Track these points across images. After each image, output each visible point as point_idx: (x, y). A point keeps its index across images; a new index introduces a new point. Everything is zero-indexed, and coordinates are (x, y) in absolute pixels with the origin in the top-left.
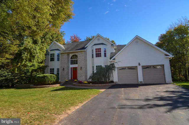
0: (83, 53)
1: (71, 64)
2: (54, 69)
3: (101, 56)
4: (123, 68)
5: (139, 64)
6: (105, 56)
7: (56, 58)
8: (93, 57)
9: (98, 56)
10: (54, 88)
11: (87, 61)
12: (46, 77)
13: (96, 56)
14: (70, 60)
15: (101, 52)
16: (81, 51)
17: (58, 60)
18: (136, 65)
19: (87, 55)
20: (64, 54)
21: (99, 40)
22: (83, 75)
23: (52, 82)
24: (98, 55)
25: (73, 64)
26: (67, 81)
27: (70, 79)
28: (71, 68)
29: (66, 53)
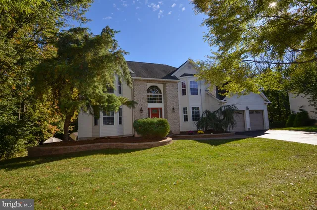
1: (148, 102)
3: (197, 93)
5: (247, 108)
9: (194, 94)
15: (198, 88)
16: (172, 82)
18: (243, 109)
21: (190, 68)
22: (176, 121)
25: (151, 102)
28: (148, 109)
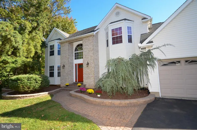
0: (91, 38)
1: (75, 59)
2: (53, 66)
3: (121, 42)
4: (173, 62)
6: (130, 40)
7: (56, 50)
8: (108, 46)
9: (117, 43)
10: (33, 99)
11: (98, 52)
12: (19, 80)
13: (114, 43)
14: (74, 52)
15: (122, 35)
16: (88, 37)
17: (59, 53)
19: (98, 42)
20: (65, 44)
22: (90, 76)
23: (31, 89)
24: (117, 40)
25: (78, 58)
26: (67, 86)
27: (74, 81)
28: (76, 65)
29: (67, 42)
